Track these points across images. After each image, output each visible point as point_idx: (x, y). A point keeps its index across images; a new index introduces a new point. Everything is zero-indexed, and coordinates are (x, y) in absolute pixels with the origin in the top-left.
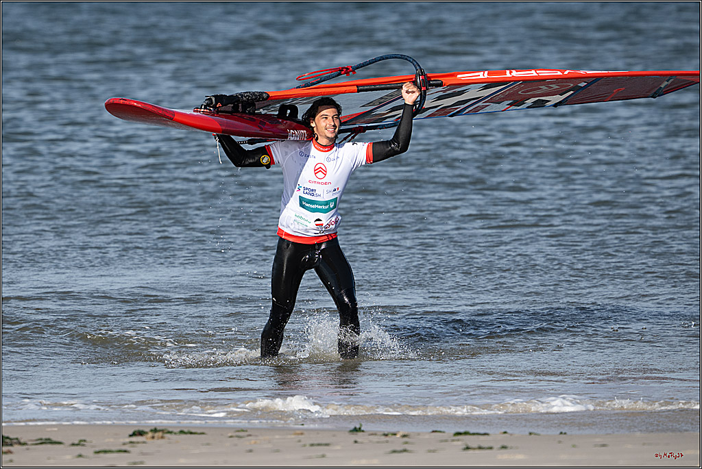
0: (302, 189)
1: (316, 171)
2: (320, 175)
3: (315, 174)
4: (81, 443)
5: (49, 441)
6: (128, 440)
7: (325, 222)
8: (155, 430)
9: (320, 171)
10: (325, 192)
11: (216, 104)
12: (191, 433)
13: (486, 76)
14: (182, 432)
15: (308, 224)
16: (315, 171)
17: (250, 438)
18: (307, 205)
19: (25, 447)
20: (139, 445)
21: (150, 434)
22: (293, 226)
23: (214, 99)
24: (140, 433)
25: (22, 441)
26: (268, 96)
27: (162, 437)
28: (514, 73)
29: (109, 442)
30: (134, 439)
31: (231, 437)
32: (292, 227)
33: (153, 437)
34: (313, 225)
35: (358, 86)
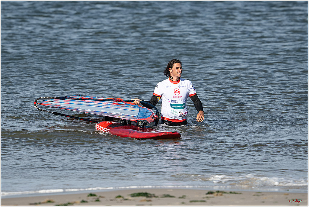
3: (175, 93)
4: (183, 197)
5: (168, 196)
6: (205, 196)
8: (218, 192)
9: (177, 92)
12: (235, 193)
14: (231, 193)
17: (263, 196)
18: (174, 107)
19: (157, 199)
20: (211, 199)
21: (216, 194)
24: (211, 193)
25: (156, 195)
27: (222, 195)
29: (196, 197)
30: (209, 195)
31: (254, 195)
32: (170, 115)
33: (217, 195)
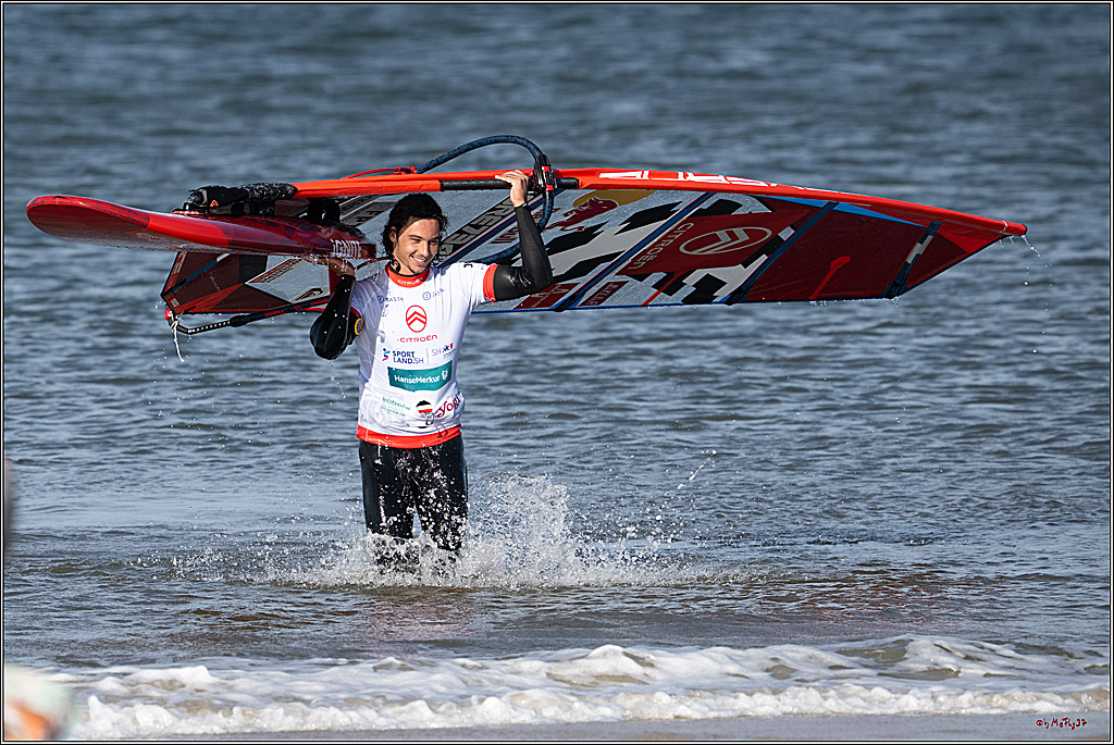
0: (391, 355)
1: (409, 321)
2: (417, 325)
3: (409, 325)
7: (434, 407)
9: (416, 318)
10: (431, 354)
11: (210, 201)
13: (646, 177)
15: (405, 411)
16: (407, 320)
18: (402, 380)
22: (381, 417)
23: (205, 193)
26: (295, 190)
28: (691, 177)
32: (379, 420)
34: (414, 412)
35: (440, 180)
